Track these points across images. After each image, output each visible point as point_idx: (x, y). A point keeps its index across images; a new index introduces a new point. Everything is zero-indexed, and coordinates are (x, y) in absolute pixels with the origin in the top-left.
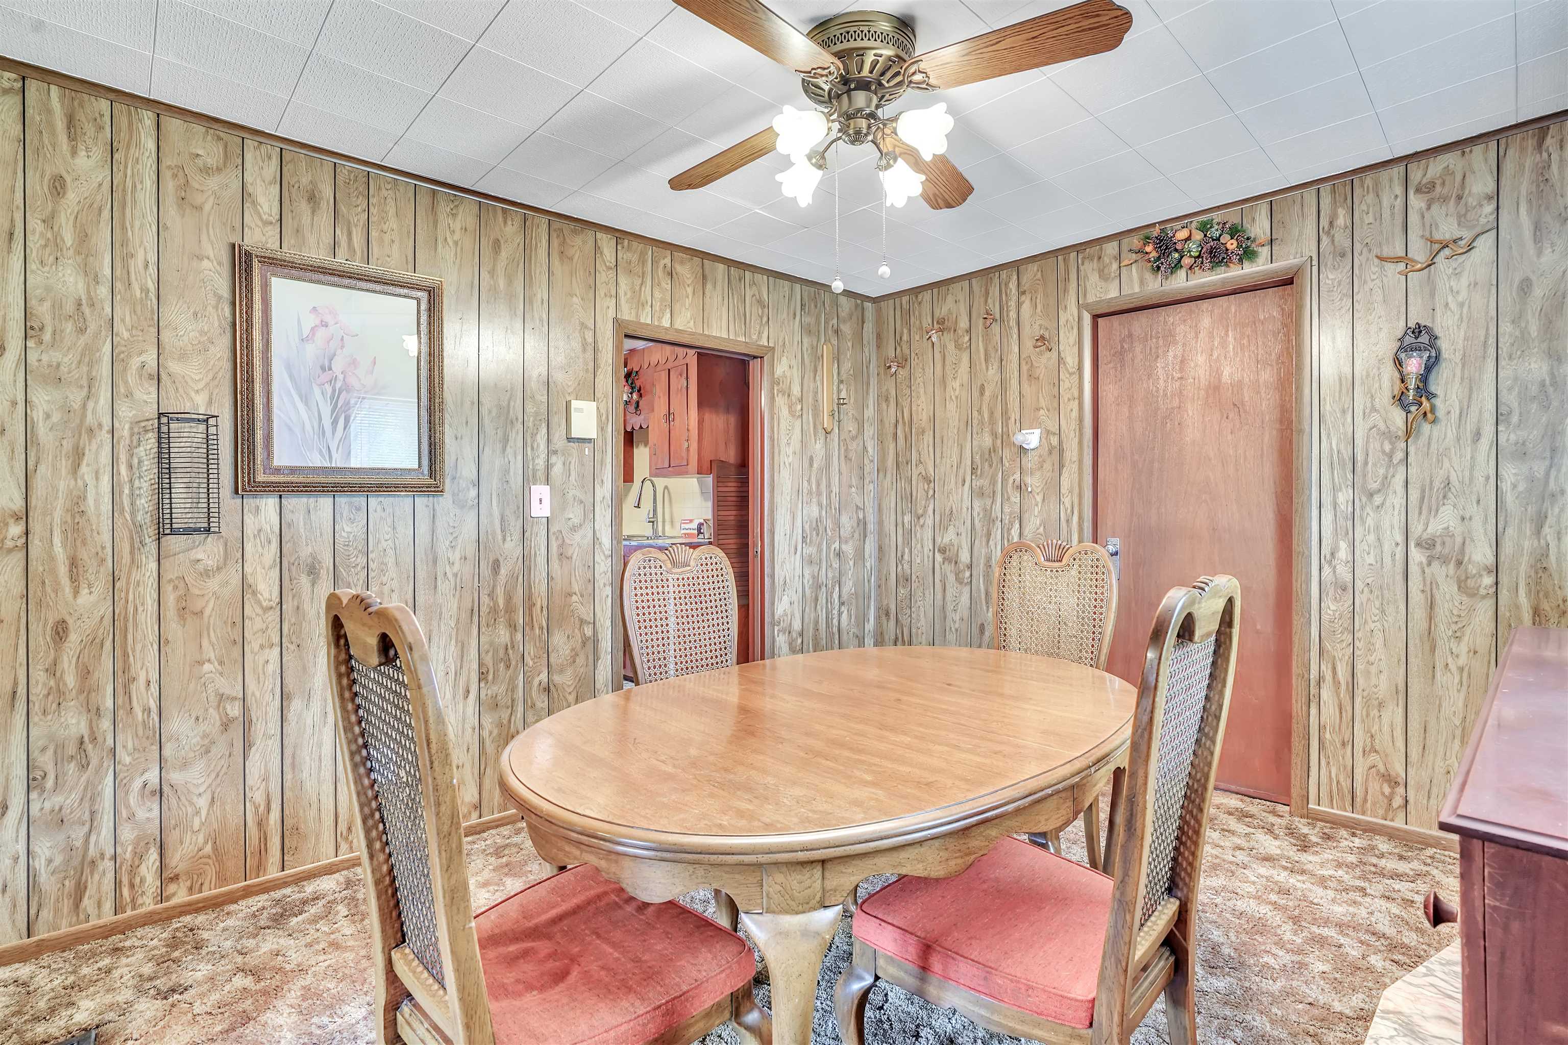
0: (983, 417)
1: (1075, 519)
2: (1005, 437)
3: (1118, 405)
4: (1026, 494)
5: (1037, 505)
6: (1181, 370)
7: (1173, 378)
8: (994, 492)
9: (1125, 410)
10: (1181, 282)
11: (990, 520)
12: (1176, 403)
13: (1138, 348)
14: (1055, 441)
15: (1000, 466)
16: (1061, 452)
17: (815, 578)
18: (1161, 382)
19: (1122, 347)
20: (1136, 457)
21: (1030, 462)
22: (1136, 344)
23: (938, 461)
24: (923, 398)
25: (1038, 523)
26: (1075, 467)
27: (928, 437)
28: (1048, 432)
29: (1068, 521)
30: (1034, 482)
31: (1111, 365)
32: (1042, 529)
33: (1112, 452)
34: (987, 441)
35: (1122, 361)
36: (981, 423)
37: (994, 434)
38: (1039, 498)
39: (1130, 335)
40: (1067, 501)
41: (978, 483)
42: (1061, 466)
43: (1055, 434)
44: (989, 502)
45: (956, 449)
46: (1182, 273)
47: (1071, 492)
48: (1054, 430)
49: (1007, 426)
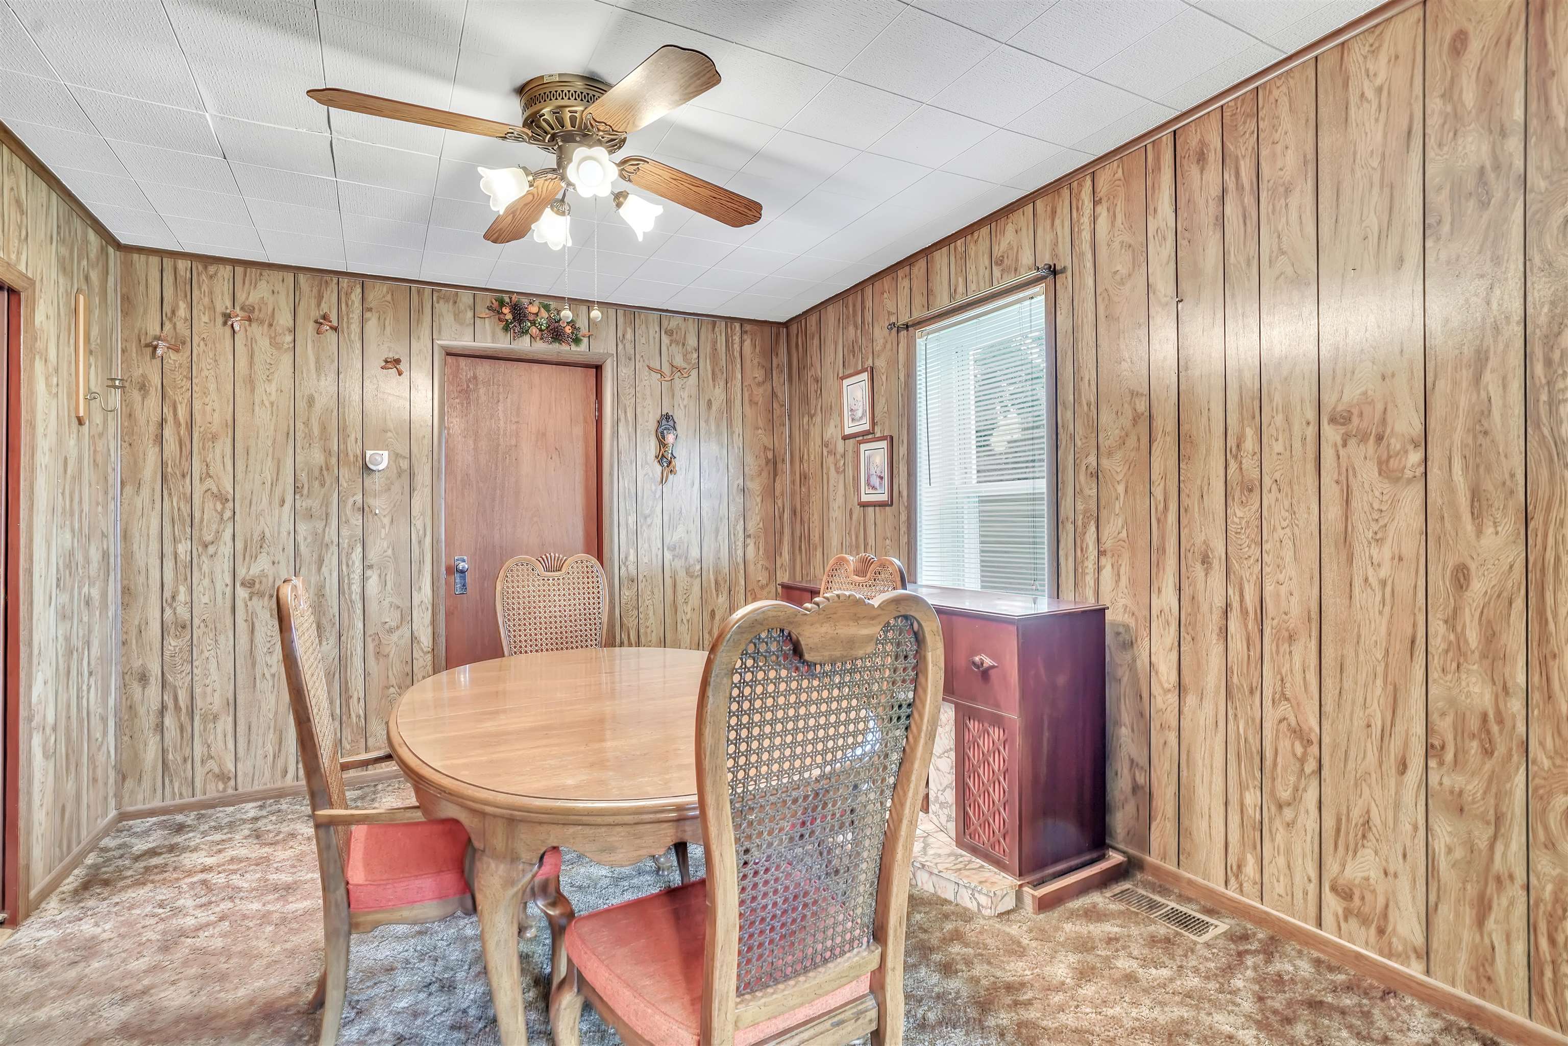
0: (311, 430)
1: (428, 540)
2: (341, 455)
3: (465, 437)
4: (370, 516)
5: (384, 527)
6: (518, 415)
7: (511, 421)
8: (327, 514)
9: (471, 442)
10: (524, 345)
11: (321, 545)
12: (513, 442)
13: (482, 391)
14: (405, 464)
15: (335, 485)
16: (412, 476)
17: (67, 639)
18: (502, 422)
19: (468, 386)
20: (481, 485)
21: (375, 483)
22: (480, 386)
23: (239, 476)
24: (213, 396)
25: (385, 545)
26: (428, 491)
27: (223, 446)
28: (397, 455)
29: (420, 542)
30: (379, 505)
31: (457, 401)
32: (390, 552)
33: (459, 478)
34: (318, 457)
35: (468, 398)
36: (309, 436)
37: (328, 452)
38: (387, 521)
39: (475, 377)
40: (418, 523)
41: (301, 504)
42: (412, 490)
43: (405, 457)
44: (320, 525)
45: (269, 463)
46: (527, 338)
47: (423, 514)
48: (404, 454)
49: (345, 443)
